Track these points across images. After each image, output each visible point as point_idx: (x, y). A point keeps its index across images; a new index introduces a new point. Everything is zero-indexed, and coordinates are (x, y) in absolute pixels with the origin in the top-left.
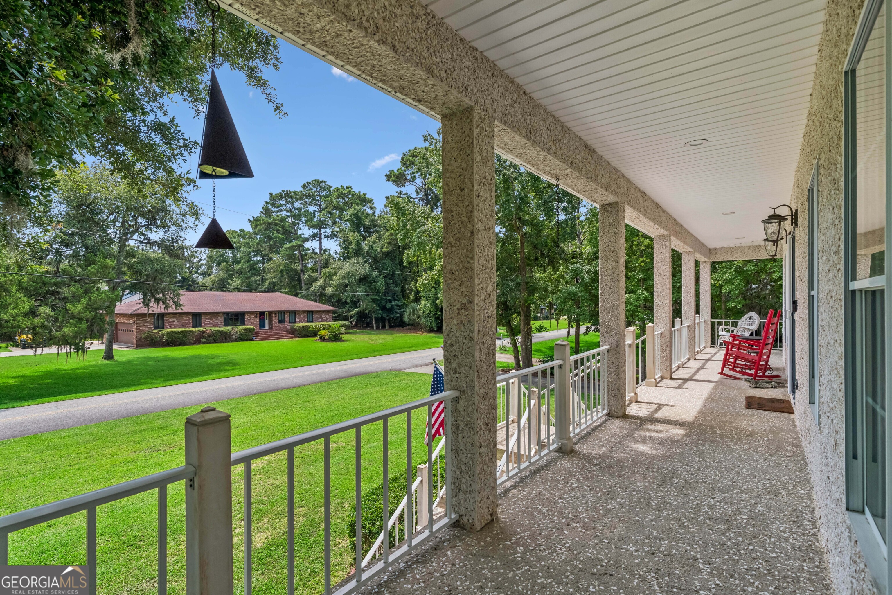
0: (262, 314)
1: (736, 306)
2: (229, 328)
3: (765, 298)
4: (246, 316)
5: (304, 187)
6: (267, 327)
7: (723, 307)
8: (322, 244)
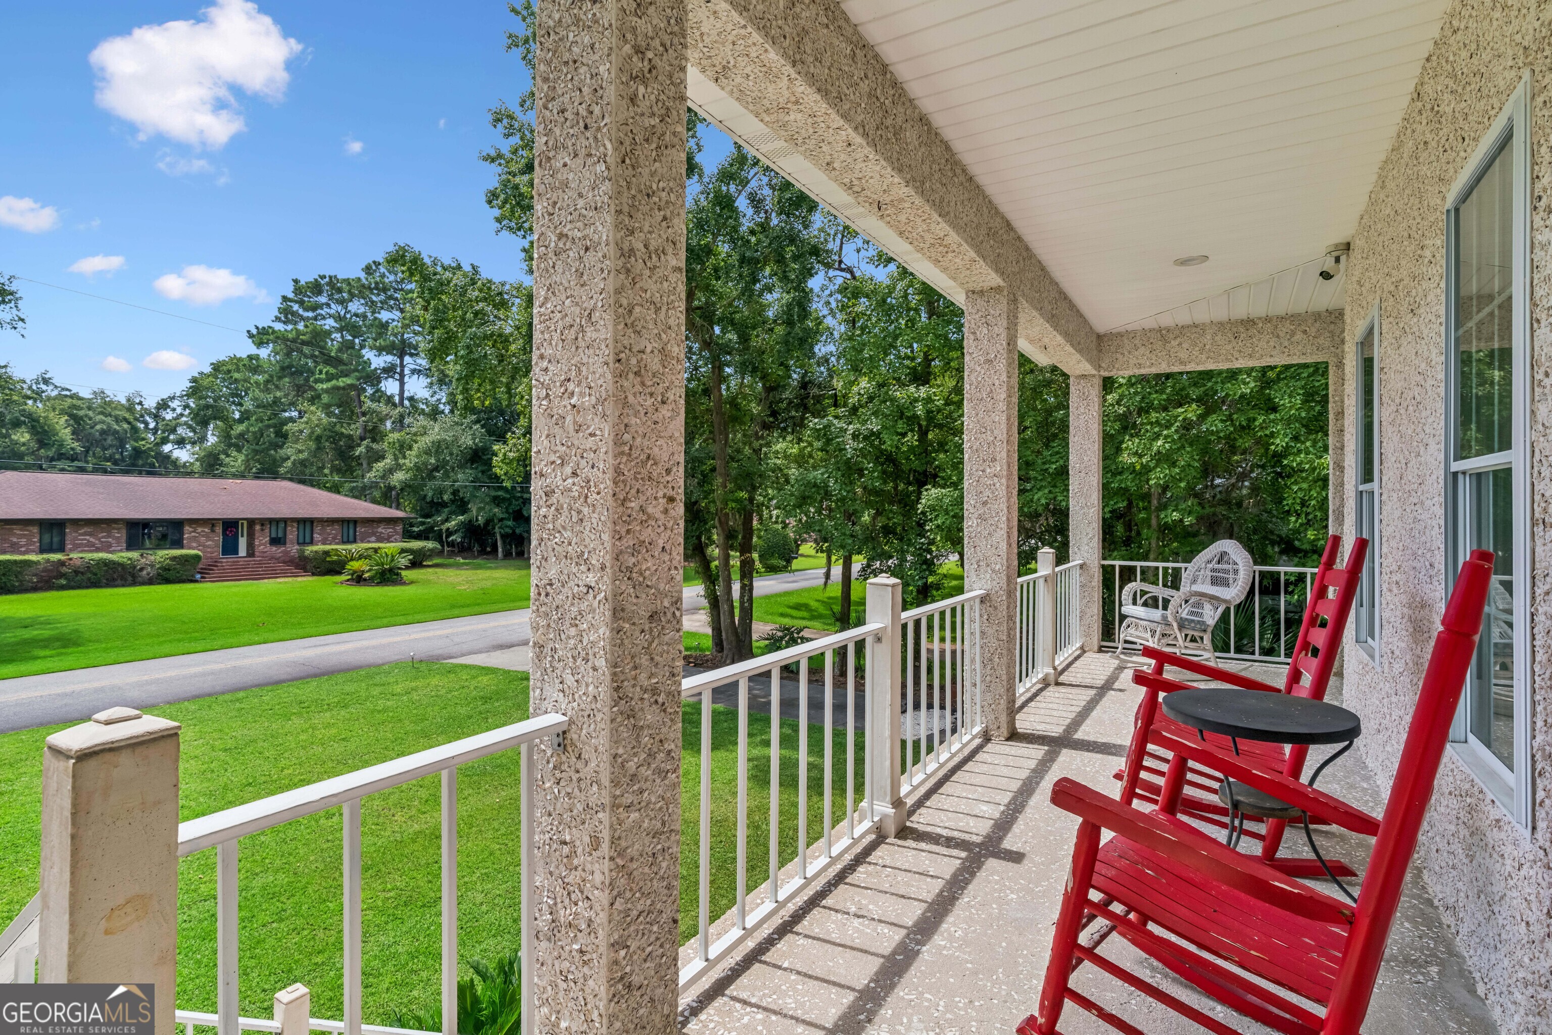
0: (230, 526)
1: (1181, 521)
2: (134, 555)
3: (1239, 505)
4: (187, 529)
5: (368, 270)
6: (242, 551)
7: (1154, 522)
8: (406, 387)
